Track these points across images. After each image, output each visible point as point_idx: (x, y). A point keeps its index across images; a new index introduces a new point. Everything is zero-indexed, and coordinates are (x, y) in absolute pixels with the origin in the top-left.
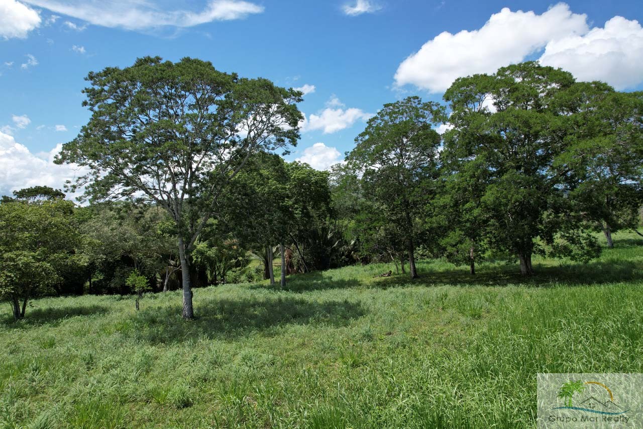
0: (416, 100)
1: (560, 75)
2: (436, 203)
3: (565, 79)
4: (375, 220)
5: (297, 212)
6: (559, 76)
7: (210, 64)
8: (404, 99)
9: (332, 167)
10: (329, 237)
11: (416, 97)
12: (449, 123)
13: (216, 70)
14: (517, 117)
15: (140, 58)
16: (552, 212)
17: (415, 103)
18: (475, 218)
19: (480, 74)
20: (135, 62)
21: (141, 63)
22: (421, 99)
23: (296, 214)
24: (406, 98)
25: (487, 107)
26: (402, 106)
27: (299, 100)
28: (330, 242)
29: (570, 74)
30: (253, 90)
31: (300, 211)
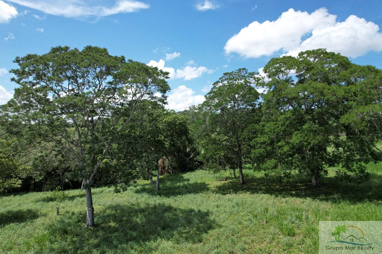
0: (244, 71)
1: (341, 58)
2: (258, 140)
3: (344, 61)
4: (218, 149)
5: (167, 143)
6: (340, 60)
7: (105, 50)
8: (237, 70)
9: (189, 107)
10: (187, 150)
11: (244, 68)
12: (265, 87)
13: (109, 54)
14: (316, 89)
15: (53, 47)
16: (334, 146)
17: (243, 72)
18: (285, 152)
19: (287, 56)
20: (51, 50)
21: (55, 50)
22: (247, 70)
23: (166, 145)
24: (238, 69)
25: (291, 77)
26: (236, 75)
27: (167, 78)
28: (188, 155)
29: (347, 58)
30: (134, 72)
31: (169, 143)
